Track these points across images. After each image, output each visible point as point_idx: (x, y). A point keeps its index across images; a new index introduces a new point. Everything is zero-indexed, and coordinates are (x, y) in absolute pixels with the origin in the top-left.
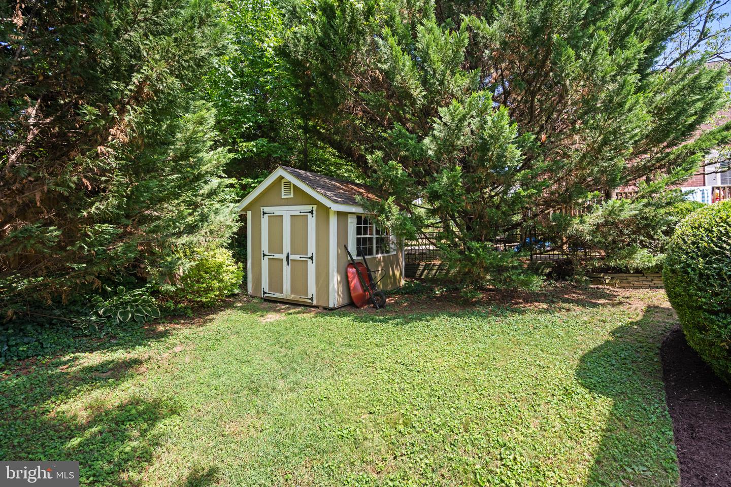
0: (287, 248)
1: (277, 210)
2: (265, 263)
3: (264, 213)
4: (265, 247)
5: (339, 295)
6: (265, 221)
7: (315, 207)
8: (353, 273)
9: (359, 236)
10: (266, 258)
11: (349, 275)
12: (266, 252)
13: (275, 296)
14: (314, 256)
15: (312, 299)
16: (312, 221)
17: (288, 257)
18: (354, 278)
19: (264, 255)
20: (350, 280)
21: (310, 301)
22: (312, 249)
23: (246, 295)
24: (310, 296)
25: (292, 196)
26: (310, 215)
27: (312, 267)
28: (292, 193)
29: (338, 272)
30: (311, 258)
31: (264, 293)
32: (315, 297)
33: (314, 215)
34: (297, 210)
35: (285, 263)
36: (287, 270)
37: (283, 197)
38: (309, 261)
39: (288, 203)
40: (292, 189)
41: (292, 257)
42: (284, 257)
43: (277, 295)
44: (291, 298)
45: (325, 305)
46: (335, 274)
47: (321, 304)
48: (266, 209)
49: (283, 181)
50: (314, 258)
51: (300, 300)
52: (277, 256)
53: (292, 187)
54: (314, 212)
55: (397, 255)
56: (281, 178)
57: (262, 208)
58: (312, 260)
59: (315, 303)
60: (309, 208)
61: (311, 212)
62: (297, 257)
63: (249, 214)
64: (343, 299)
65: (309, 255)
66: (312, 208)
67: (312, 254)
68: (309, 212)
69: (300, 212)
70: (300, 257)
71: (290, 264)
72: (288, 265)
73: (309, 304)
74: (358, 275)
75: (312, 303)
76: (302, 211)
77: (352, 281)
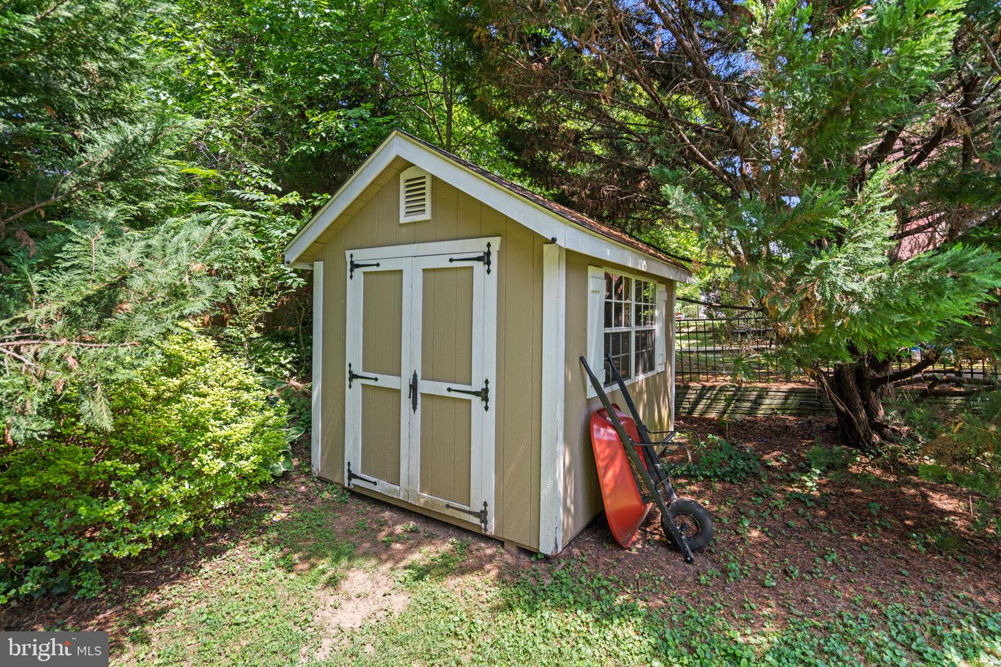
0: (412, 358)
1: (386, 257)
2: (354, 396)
3: (354, 266)
4: (354, 356)
5: (566, 510)
6: (355, 287)
7: (496, 243)
8: (609, 443)
9: (608, 330)
10: (357, 383)
11: (598, 448)
12: (358, 370)
13: (377, 489)
14: (492, 387)
15: (482, 515)
16: (485, 285)
17: (414, 387)
18: (612, 459)
19: (353, 376)
20: (600, 464)
21: (476, 521)
22: (484, 367)
23: (308, 474)
24: (478, 508)
25: (427, 216)
26: (479, 267)
27: (484, 423)
28: (428, 208)
29: (566, 439)
30: (483, 395)
31: (352, 476)
32: (491, 509)
33: (494, 266)
34: (439, 254)
35: (406, 402)
36: (411, 423)
37: (404, 219)
38: (476, 402)
39: (417, 234)
40: (428, 191)
41: (425, 387)
42: (403, 384)
43: (383, 487)
44: (421, 503)
45: (524, 541)
46: (560, 447)
47: (511, 534)
48: (360, 255)
49: (404, 176)
50: (492, 395)
51: (449, 512)
52: (386, 381)
53: (428, 185)
54: (494, 258)
55: (664, 373)
56: (402, 164)
57: (348, 253)
58: (486, 399)
59: (491, 529)
60: (477, 246)
61: (485, 258)
62: (440, 388)
63: (319, 267)
64: (575, 518)
65: (477, 385)
66: (489, 245)
67: (487, 382)
68: (479, 259)
69: (451, 260)
70: (449, 390)
71: (419, 406)
72: (415, 408)
73: (477, 530)
74: (625, 448)
75: (486, 530)
76: (454, 257)
77: (606, 469)
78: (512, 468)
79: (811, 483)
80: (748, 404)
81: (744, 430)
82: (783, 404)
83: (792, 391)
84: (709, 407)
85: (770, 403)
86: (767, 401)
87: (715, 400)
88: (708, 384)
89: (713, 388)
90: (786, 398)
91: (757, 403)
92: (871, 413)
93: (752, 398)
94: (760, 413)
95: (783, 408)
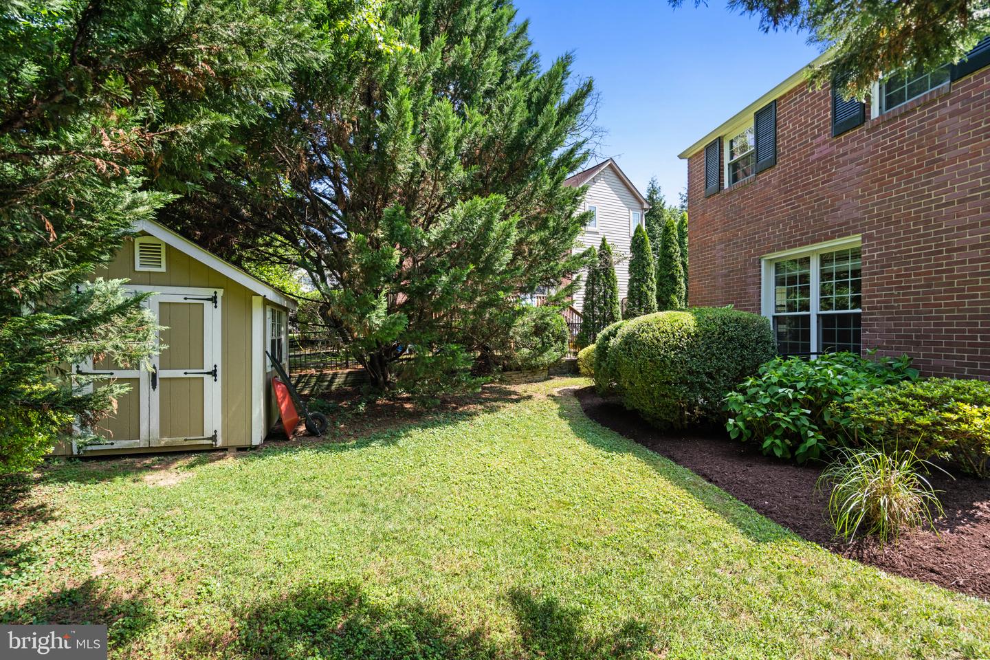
7: (220, 292)
8: (283, 393)
11: (278, 394)
12: (88, 369)
13: (114, 447)
14: (219, 369)
15: (214, 438)
16: (213, 318)
17: (153, 375)
19: (82, 374)
21: (210, 442)
22: (213, 355)
24: (210, 435)
25: (163, 269)
26: (208, 306)
27: (213, 387)
28: (164, 263)
29: (263, 390)
30: (213, 374)
31: (83, 445)
32: (219, 433)
33: (219, 304)
34: (175, 294)
35: (145, 385)
37: (138, 268)
38: (208, 378)
39: (152, 280)
40: (163, 254)
41: (163, 374)
42: (142, 374)
43: (122, 444)
44: (163, 444)
45: (242, 443)
47: (233, 442)
49: (139, 240)
50: (219, 373)
51: (186, 443)
52: (123, 374)
53: (163, 250)
54: (219, 300)
58: (215, 376)
59: (220, 443)
60: (209, 292)
61: (214, 300)
62: (177, 373)
65: (208, 368)
66: (215, 293)
67: (215, 366)
68: (208, 299)
69: (186, 299)
70: (186, 373)
71: (158, 386)
72: (154, 387)
73: (208, 448)
74: (290, 393)
75: (216, 445)
76: (188, 297)
77: (282, 402)
78: (234, 409)
79: (362, 408)
80: (327, 383)
81: (326, 396)
82: (345, 381)
83: (350, 373)
84: (304, 387)
85: (339, 380)
86: (337, 380)
87: (307, 383)
88: (303, 374)
89: (306, 375)
90: (347, 377)
91: (331, 382)
92: (385, 378)
93: (329, 379)
94: (333, 388)
95: (345, 383)
